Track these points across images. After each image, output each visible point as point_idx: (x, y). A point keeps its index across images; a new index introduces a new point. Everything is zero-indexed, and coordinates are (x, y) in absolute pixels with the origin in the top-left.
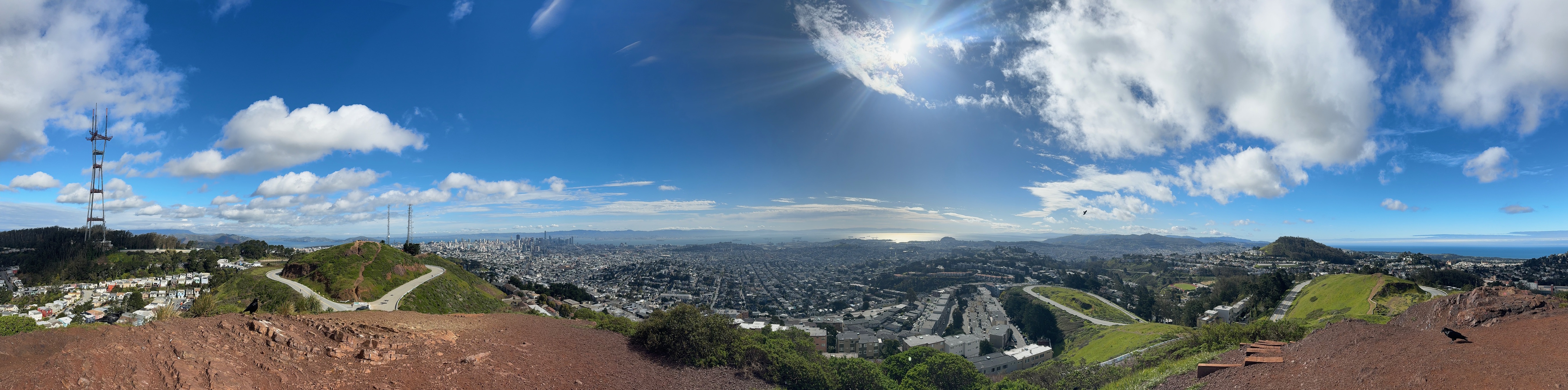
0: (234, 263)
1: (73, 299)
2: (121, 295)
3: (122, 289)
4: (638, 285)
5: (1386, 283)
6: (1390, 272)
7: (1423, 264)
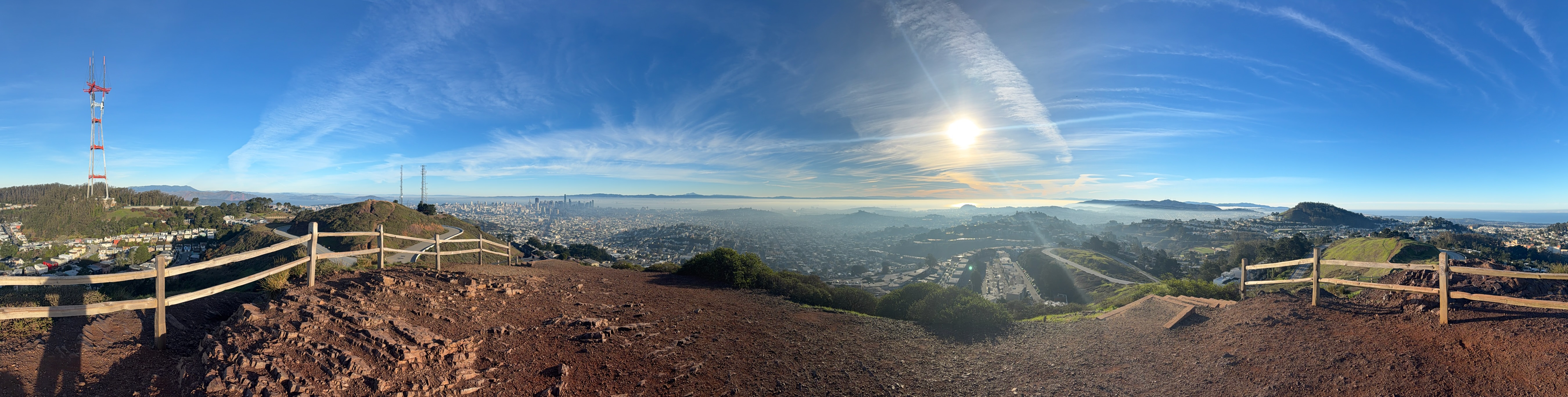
0: (241, 221)
1: (79, 253)
2: (127, 249)
3: (127, 242)
4: (658, 247)
5: (1405, 246)
6: (1411, 236)
7: (1444, 228)
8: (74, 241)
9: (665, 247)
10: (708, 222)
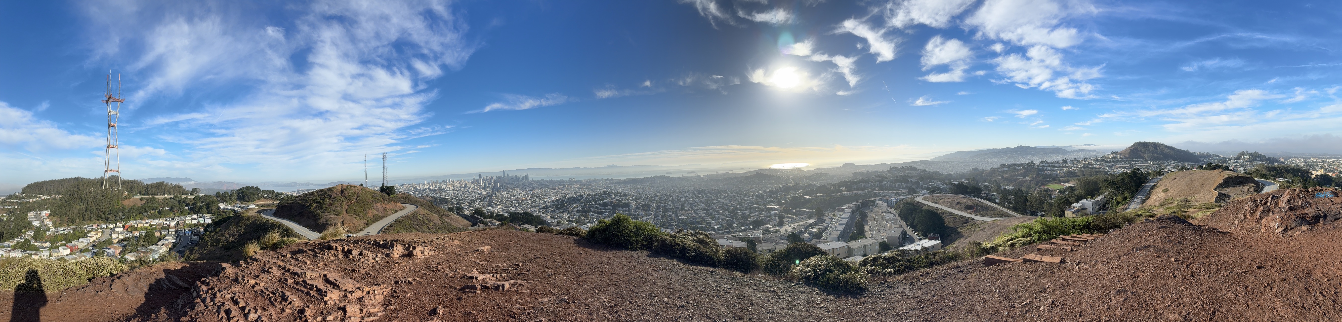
0: (232, 205)
1: (96, 237)
2: (136, 233)
3: (137, 227)
4: (585, 212)
5: (1227, 176)
6: (1230, 168)
7: (1259, 161)
8: (93, 225)
9: (592, 212)
10: (628, 190)
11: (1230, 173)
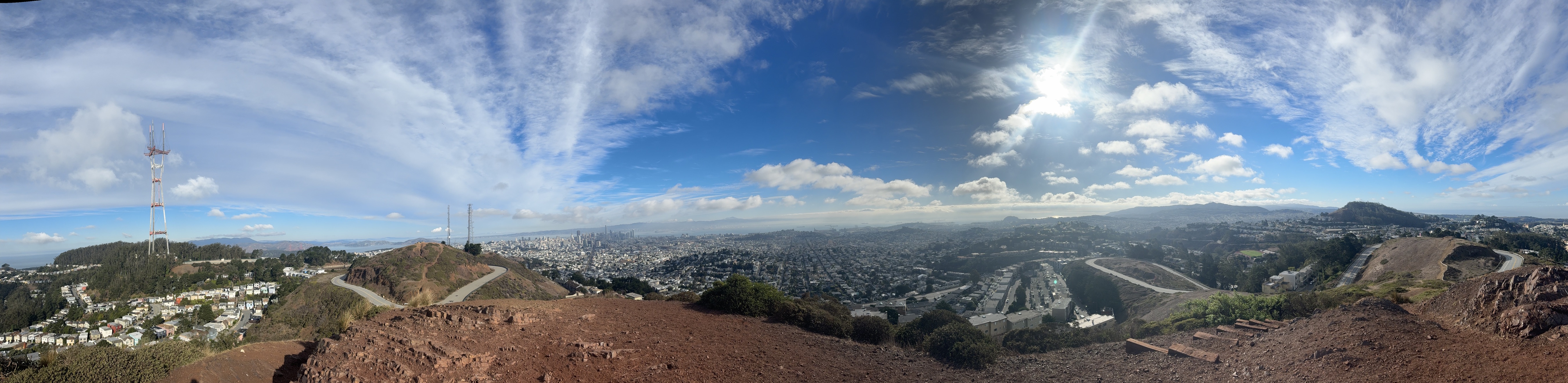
0: (299, 270)
1: (142, 313)
2: (190, 308)
3: (190, 301)
4: (701, 275)
5: (1458, 246)
6: (1462, 236)
7: (1497, 227)
8: (137, 300)
9: (709, 275)
10: (749, 247)
11: (1460, 242)
